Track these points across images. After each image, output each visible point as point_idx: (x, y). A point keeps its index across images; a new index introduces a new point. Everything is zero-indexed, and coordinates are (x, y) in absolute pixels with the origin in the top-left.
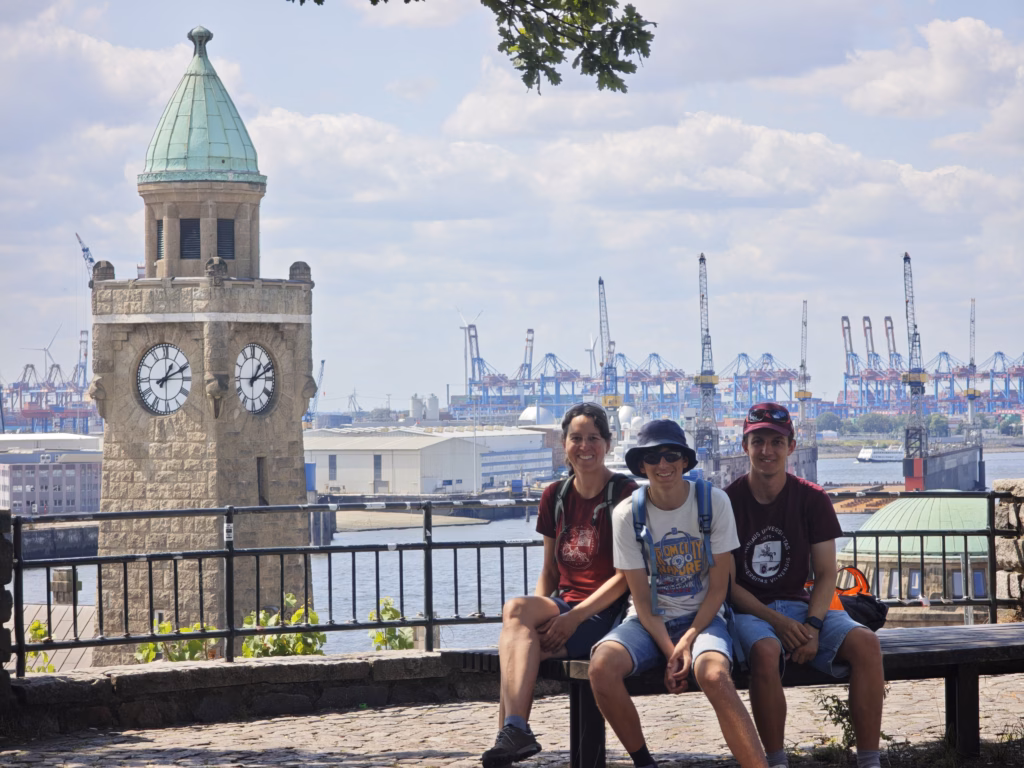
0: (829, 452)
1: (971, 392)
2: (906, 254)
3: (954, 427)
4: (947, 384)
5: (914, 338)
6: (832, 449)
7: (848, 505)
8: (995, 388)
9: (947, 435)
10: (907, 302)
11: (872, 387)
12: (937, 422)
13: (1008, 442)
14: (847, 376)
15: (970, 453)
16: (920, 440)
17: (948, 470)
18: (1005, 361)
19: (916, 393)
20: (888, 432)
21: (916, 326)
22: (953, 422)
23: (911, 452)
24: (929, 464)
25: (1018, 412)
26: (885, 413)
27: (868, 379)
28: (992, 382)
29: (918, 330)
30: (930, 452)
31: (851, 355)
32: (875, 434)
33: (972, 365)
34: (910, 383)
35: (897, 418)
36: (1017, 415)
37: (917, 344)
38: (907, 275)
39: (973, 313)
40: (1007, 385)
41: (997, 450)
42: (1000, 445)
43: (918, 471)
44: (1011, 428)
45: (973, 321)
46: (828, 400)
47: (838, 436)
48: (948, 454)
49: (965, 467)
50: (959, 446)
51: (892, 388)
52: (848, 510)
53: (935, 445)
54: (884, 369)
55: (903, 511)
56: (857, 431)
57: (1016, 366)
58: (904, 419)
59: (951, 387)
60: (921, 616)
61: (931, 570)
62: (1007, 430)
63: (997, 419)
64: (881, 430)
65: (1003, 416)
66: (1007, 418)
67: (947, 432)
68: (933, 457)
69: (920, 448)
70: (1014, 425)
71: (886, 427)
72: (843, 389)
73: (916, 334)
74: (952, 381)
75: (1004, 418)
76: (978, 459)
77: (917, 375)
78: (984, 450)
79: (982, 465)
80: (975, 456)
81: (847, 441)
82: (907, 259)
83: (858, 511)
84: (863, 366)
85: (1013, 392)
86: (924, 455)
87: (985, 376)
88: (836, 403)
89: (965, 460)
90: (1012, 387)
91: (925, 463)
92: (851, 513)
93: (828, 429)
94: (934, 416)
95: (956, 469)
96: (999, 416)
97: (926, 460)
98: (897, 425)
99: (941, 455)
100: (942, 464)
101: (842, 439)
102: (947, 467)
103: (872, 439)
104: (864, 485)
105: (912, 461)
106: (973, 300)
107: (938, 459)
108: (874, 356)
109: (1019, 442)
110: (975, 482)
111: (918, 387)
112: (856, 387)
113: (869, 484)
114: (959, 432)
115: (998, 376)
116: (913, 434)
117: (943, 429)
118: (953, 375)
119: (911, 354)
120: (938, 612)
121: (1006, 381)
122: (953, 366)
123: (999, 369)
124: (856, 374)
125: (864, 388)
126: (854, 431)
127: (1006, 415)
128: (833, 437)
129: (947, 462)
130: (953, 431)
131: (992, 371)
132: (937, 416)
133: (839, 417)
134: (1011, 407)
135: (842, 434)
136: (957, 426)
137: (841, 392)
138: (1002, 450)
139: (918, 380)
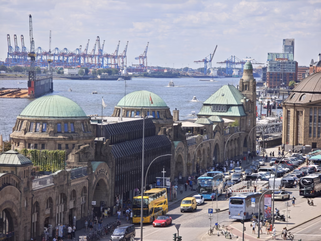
0: (3, 78)
1: (49, 60)
2: (30, 15)
3: (42, 71)
4: (40, 57)
5: (32, 42)
6: (4, 77)
7: (10, 95)
8: (55, 59)
9: (40, 74)
10: (30, 30)
11: (17, 57)
12: (37, 69)
13: (59, 76)
14: (8, 53)
15: (48, 80)
16: (33, 75)
17: (42, 85)
18: (58, 51)
19: (32, 60)
20: (22, 72)
21: (33, 39)
22: (43, 69)
23: (31, 79)
24: (36, 83)
25: (62, 67)
26: (21, 66)
27: (15, 55)
28: (54, 57)
29: (34, 40)
30: (36, 79)
31: (10, 47)
32: (17, 72)
33: (50, 52)
34: (31, 57)
35: (24, 68)
36: (62, 68)
37: (33, 44)
38: (31, 22)
39: (50, 35)
40: (59, 58)
41: (56, 79)
42: (57, 77)
43: (33, 85)
44: (60, 72)
45: (50, 38)
46: (2, 61)
47: (6, 73)
48: (42, 80)
49: (47, 84)
50: (45, 77)
51: (23, 58)
52: (10, 97)
53: (38, 77)
54: (20, 52)
55: (41, 102)
56: (12, 71)
57: (62, 52)
58: (27, 68)
59: (41, 58)
60: (46, 138)
61: (50, 123)
62: (59, 73)
63: (56, 69)
64: (19, 71)
65: (57, 68)
66: (59, 69)
67: (40, 73)
68: (38, 81)
69: (33, 78)
70: (61, 71)
71: (21, 70)
72: (7, 58)
73: (33, 41)
74: (42, 56)
75: (58, 69)
76: (51, 82)
77: (33, 54)
78: (53, 79)
79: (52, 83)
80: (50, 81)
81: (9, 74)
82: (30, 16)
83: (13, 97)
84: (13, 51)
85: (60, 61)
86: (34, 80)
87: (52, 55)
88: (5, 62)
89: (47, 82)
90: (60, 59)
91: (35, 82)
92: (11, 98)
93: (2, 70)
94: (36, 67)
95: (44, 85)
96: (56, 68)
97: (35, 81)
98: (25, 70)
99: (40, 80)
100: (40, 83)
101: (7, 74)
102: (41, 84)
103: (16, 74)
104: (14, 89)
105: (31, 82)
106: (50, 31)
107: (39, 81)
108: (17, 47)
109: (63, 76)
110: (50, 89)
111: (33, 58)
112: (11, 57)
113: (16, 89)
114: (44, 73)
115: (56, 55)
116: (31, 73)
117: (39, 71)
118: (42, 55)
119: (31, 47)
120: (52, 137)
121: (58, 57)
122: (42, 52)
123: (56, 53)
124: (11, 53)
125: (14, 58)
126: (11, 71)
127: (58, 68)
128: (4, 73)
129: (41, 82)
130: (42, 72)
131: (54, 53)
132: (37, 67)
133: (6, 66)
134: (60, 65)
135: (7, 72)
136: (43, 71)
137: (6, 58)
138: (57, 79)
139: (33, 56)
